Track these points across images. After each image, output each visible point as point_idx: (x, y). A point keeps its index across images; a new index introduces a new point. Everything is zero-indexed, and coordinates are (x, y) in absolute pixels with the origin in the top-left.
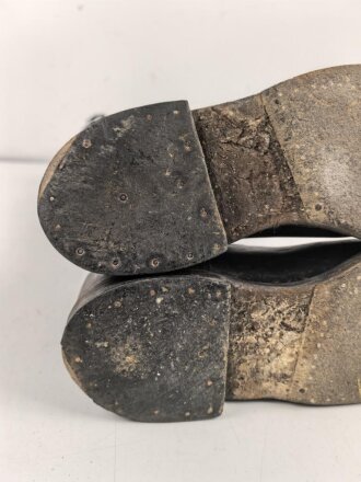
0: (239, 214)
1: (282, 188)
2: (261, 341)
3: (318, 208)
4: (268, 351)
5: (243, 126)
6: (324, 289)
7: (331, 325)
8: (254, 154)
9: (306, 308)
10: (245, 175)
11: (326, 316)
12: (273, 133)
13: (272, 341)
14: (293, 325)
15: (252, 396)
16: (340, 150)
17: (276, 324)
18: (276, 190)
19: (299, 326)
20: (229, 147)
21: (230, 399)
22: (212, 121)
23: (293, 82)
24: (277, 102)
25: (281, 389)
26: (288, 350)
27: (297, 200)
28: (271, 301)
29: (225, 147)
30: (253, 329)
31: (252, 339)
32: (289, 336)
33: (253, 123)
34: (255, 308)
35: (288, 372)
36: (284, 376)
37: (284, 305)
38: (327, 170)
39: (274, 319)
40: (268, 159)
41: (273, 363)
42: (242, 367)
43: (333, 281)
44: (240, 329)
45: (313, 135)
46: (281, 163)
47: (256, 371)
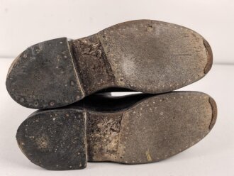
0: (90, 83)
1: (107, 72)
2: (102, 136)
3: (121, 80)
4: (105, 140)
5: (91, 47)
6: (126, 114)
7: (131, 129)
8: (95, 58)
9: (120, 122)
10: (92, 67)
11: (128, 125)
12: (103, 50)
13: (107, 136)
14: (115, 129)
15: (100, 160)
16: (130, 56)
17: (109, 128)
18: (105, 73)
19: (118, 130)
20: (85, 56)
21: (91, 161)
22: (78, 45)
23: (111, 28)
24: (104, 37)
25: (113, 157)
26: (114, 140)
27: (113, 77)
28: (106, 119)
29: (84, 56)
30: (99, 130)
31: (98, 135)
32: (114, 134)
33: (95, 46)
34: (99, 122)
35: (115, 150)
36: (114, 151)
37: (111, 121)
38: (125, 64)
39: (107, 127)
40: (101, 60)
41: (108, 146)
42: (95, 147)
43: (130, 110)
44: (93, 131)
45: (119, 50)
46: (106, 63)
47: (101, 149)
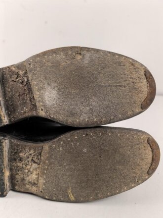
0: (15, 110)
1: (30, 100)
2: (24, 166)
3: (42, 110)
4: (27, 171)
5: (18, 74)
6: (46, 146)
7: (50, 163)
8: (21, 86)
9: (40, 154)
10: (17, 94)
11: (48, 159)
12: (28, 77)
13: (28, 167)
14: (36, 161)
15: (23, 190)
16: (53, 85)
17: (30, 159)
18: (28, 101)
19: (38, 162)
20: (13, 83)
21: (13, 189)
22: (7, 72)
23: (38, 55)
24: (30, 64)
25: (34, 189)
26: (35, 172)
27: (35, 106)
28: (27, 149)
29: (11, 83)
30: (21, 160)
31: (20, 164)
32: (35, 166)
33: (21, 73)
34: (21, 152)
35: (36, 182)
36: (35, 184)
37: (32, 152)
38: (47, 93)
39: (28, 157)
40: (26, 88)
41: (30, 177)
42: (17, 176)
43: (50, 143)
44: (15, 160)
45: (42, 78)
46: (30, 90)
47: (23, 180)
